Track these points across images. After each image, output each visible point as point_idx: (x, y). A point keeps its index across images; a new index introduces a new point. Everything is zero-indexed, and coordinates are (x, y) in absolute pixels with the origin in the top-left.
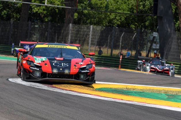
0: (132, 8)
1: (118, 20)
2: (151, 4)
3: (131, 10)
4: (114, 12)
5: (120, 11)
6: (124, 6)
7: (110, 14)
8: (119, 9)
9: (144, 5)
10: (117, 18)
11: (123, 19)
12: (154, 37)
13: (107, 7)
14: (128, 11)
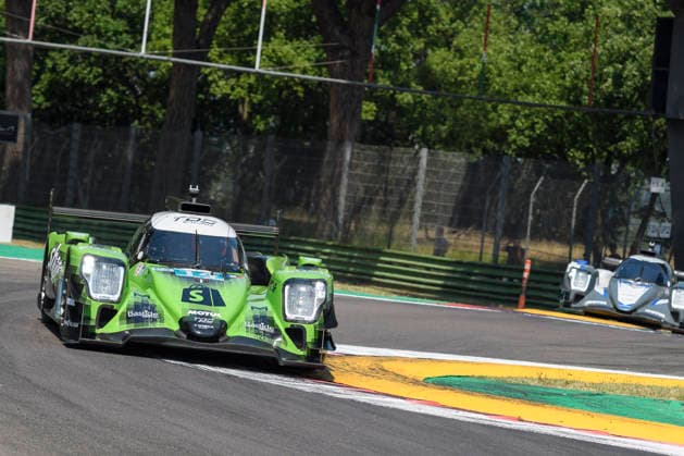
0: (575, 87)
1: (521, 132)
2: (643, 75)
3: (572, 94)
4: (507, 102)
5: (530, 99)
6: (546, 81)
7: (495, 109)
8: (527, 90)
9: (618, 79)
10: (518, 123)
11: (540, 128)
12: (655, 195)
13: (483, 81)
14: (561, 98)
